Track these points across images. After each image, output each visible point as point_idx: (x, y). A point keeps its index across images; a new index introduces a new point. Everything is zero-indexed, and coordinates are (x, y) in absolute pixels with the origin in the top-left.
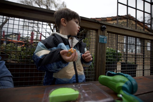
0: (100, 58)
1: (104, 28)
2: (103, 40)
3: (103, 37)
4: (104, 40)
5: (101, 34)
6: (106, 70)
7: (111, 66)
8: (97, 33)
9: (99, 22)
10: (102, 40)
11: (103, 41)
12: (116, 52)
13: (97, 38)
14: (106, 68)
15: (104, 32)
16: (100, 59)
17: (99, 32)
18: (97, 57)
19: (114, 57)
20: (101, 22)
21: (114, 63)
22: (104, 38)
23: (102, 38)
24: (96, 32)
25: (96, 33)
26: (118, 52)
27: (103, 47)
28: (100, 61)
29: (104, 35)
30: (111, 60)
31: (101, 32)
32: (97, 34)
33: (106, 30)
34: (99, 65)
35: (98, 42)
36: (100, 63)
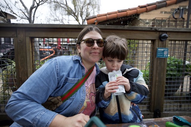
0: (157, 78)
1: (165, 37)
2: (162, 53)
3: (162, 50)
4: (164, 54)
5: (160, 45)
6: (166, 91)
7: (174, 83)
9: (157, 29)
10: (161, 54)
11: (161, 56)
12: (182, 64)
13: (154, 53)
15: (164, 42)
16: (157, 79)
17: (157, 42)
18: (153, 77)
19: (179, 71)
20: (160, 30)
21: (178, 79)
22: (163, 51)
24: (152, 43)
25: (152, 44)
26: (186, 64)
27: (162, 62)
28: (157, 82)
29: (164, 46)
30: (174, 75)
32: (154, 46)
33: (168, 39)
34: (156, 87)
35: (155, 57)
36: (157, 84)
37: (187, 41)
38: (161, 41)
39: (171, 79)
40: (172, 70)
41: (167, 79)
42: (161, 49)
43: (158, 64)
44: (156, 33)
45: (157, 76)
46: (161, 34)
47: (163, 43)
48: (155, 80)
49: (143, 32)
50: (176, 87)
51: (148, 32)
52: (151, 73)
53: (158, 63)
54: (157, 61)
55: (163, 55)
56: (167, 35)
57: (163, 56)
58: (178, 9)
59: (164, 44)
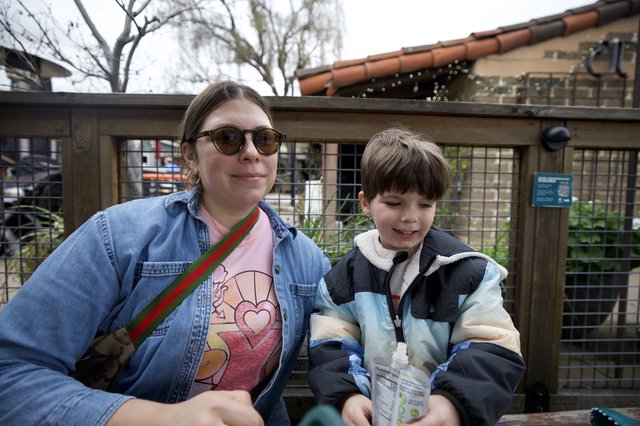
0: (535, 275)
1: (561, 139)
2: (550, 192)
3: (552, 180)
4: (556, 193)
5: (543, 164)
6: (567, 321)
7: (594, 293)
8: (521, 160)
9: (534, 111)
10: (548, 196)
11: (549, 200)
12: (622, 229)
13: (524, 190)
14: (565, 316)
15: (559, 154)
16: (535, 279)
17: (533, 156)
18: (521, 270)
19: (609, 252)
20: (542, 113)
21: (608, 279)
22: (555, 186)
23: (547, 187)
24: (517, 156)
25: (517, 162)
26: (635, 228)
27: (553, 223)
28: (534, 288)
29: (558, 169)
30: (595, 266)
31: (544, 155)
32: (523, 168)
33: (570, 143)
34: (533, 305)
35: (527, 204)
36: (534, 295)
37: (635, 151)
38: (549, 150)
39: (582, 279)
40: (585, 249)
41: (570, 280)
42: (548, 176)
43: (538, 229)
44: (531, 124)
45: (535, 268)
46: (548, 129)
47: (554, 159)
48: (529, 282)
49: (487, 121)
50: (599, 306)
51: (503, 122)
52: (516, 256)
53: (538, 224)
54: (533, 217)
55: (556, 196)
56: (567, 132)
57: (555, 201)
58: (606, 43)
59: (559, 161)
